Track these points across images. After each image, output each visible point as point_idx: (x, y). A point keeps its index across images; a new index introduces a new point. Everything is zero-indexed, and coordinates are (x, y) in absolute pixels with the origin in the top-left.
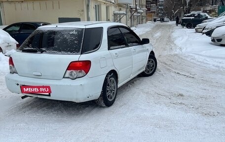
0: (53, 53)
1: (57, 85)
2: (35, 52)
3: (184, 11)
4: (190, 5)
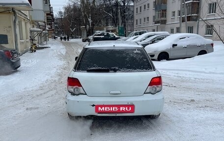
0: (128, 71)
1: (143, 101)
2: (107, 71)
3: (87, 30)
4: (93, 25)
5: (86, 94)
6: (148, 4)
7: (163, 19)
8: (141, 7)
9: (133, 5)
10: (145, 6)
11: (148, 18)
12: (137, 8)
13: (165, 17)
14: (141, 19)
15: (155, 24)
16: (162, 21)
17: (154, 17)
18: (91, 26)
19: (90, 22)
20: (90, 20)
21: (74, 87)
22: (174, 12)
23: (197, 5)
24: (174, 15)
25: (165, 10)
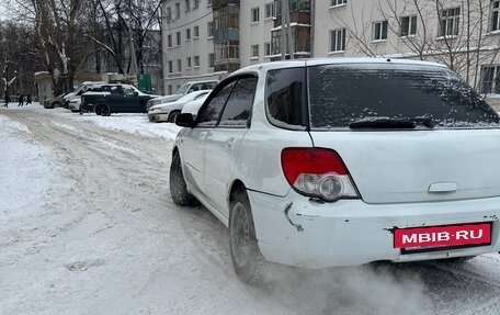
3: (54, 81)
4: (72, 67)
5: (359, 197)
6: (197, 28)
7: (232, 60)
8: (178, 34)
9: (158, 28)
10: (188, 31)
11: (197, 58)
12: (170, 36)
13: (238, 57)
14: (179, 61)
15: (215, 71)
16: (231, 65)
17: (212, 56)
18: (66, 71)
19: (65, 61)
20: (63, 55)
21: (325, 177)
22: (256, 47)
23: (305, 33)
24: (256, 54)
25: (237, 43)
